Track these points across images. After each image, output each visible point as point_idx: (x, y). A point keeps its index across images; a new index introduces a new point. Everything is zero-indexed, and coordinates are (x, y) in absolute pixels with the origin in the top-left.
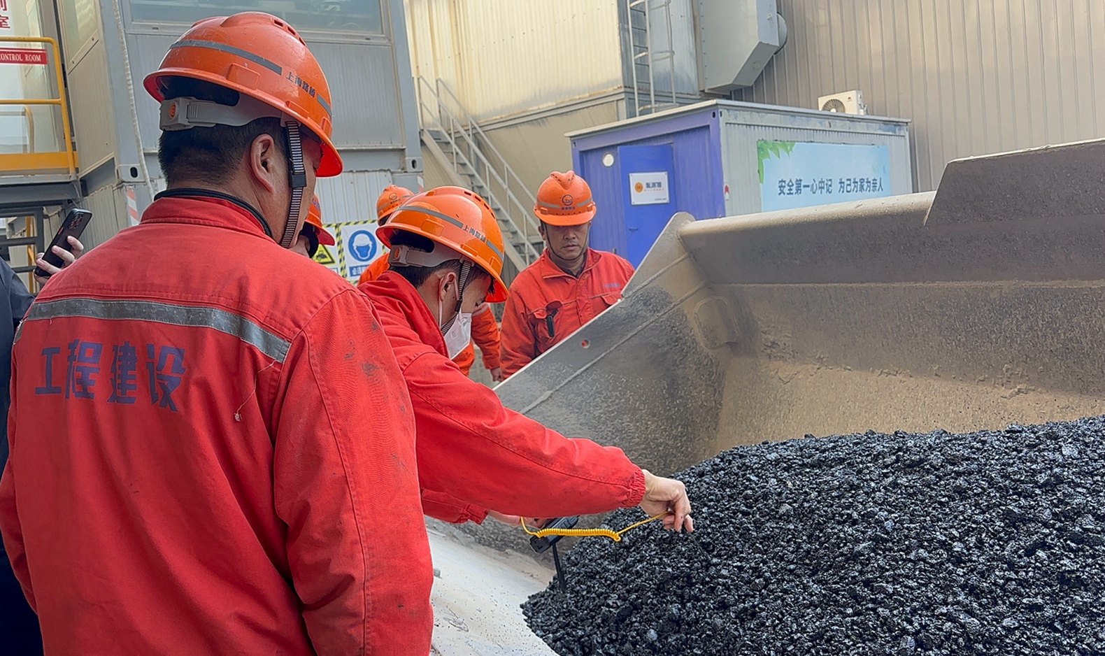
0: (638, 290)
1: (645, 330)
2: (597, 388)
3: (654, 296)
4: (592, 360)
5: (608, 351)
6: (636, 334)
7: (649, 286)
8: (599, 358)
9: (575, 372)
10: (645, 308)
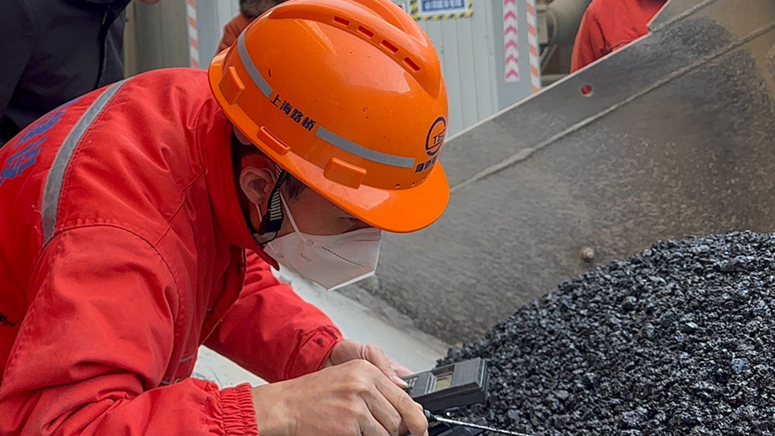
0: (674, 22)
1: (683, 77)
2: (602, 151)
3: (700, 32)
4: (597, 113)
5: (622, 103)
6: (668, 82)
7: (694, 17)
8: (607, 111)
9: (570, 126)
10: (685, 47)
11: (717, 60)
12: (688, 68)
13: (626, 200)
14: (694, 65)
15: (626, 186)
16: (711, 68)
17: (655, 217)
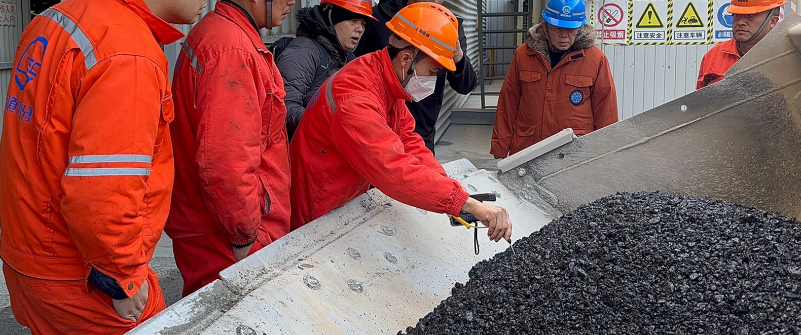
0: (739, 73)
1: (742, 105)
2: (689, 142)
3: (754, 80)
4: (688, 121)
5: (704, 117)
6: (732, 108)
7: (751, 71)
8: (694, 120)
9: (671, 127)
10: (744, 88)
11: (763, 97)
12: (745, 100)
13: (701, 172)
14: (748, 99)
15: (702, 164)
16: (759, 102)
17: (716, 183)
